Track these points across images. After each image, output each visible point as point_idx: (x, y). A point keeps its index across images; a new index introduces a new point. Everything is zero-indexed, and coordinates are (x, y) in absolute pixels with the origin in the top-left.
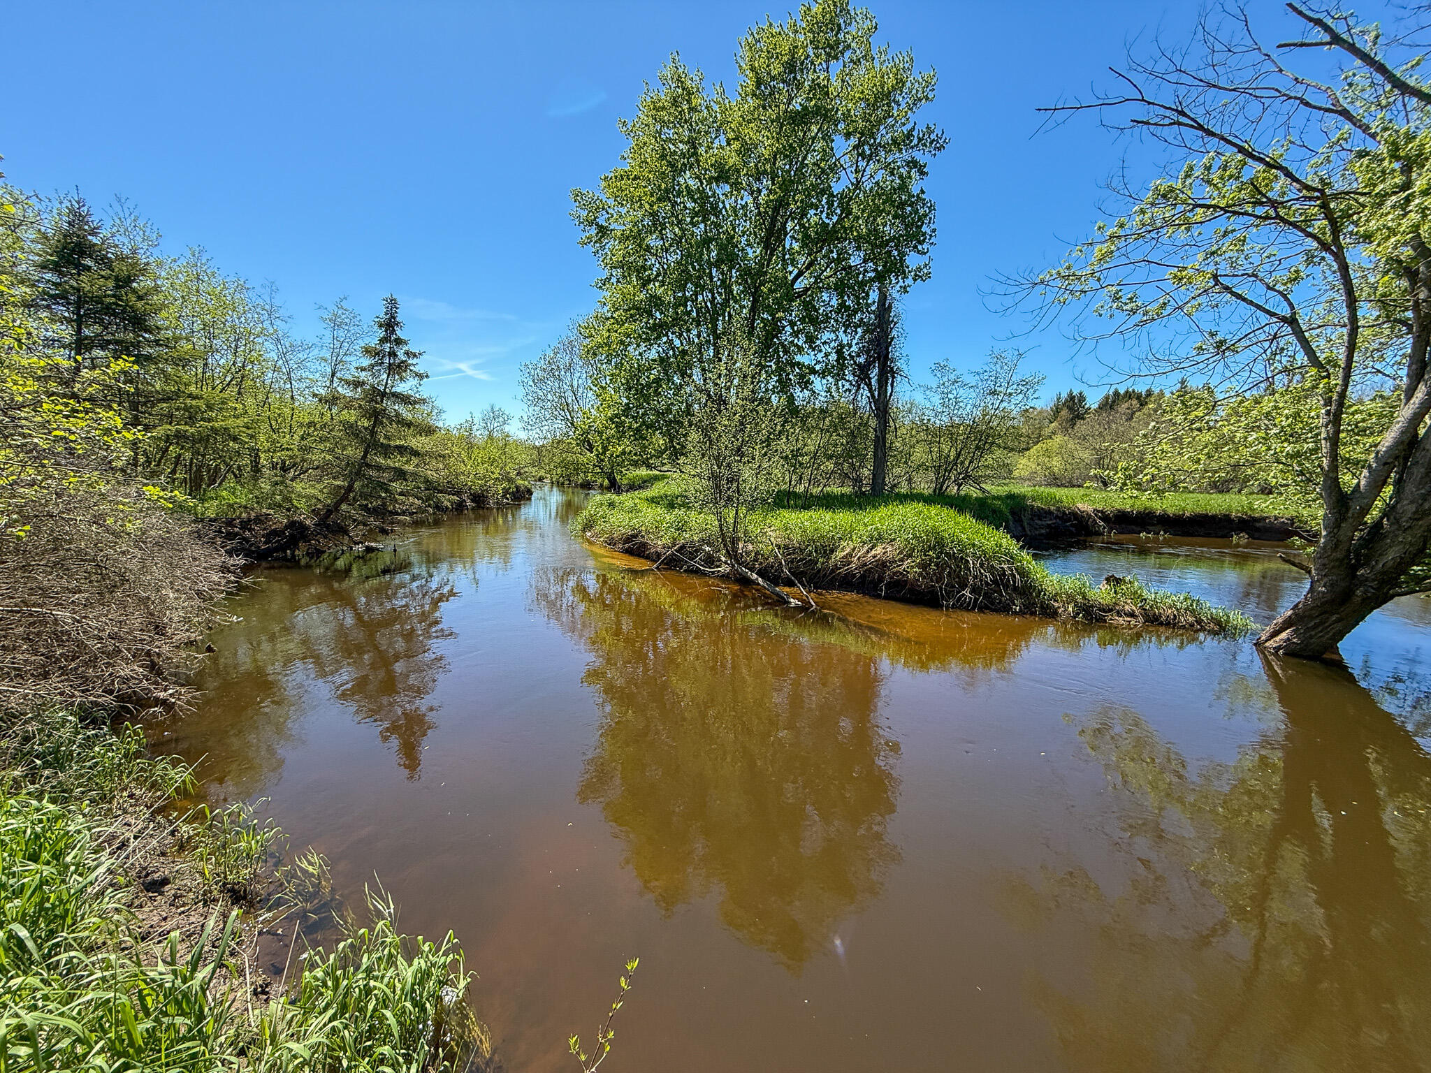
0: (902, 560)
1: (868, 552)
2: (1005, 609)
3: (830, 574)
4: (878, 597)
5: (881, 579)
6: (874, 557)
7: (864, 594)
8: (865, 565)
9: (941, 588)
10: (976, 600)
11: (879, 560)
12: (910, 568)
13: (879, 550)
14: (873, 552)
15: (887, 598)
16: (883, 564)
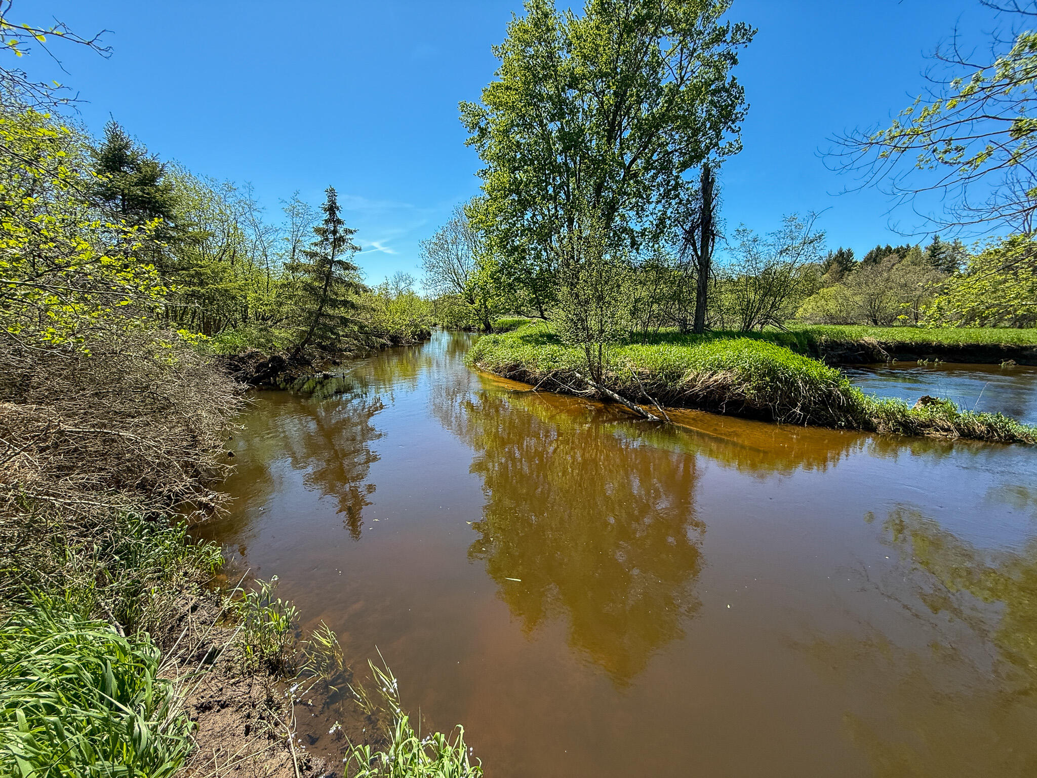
0: (740, 384)
1: (710, 378)
2: (831, 424)
3: (677, 395)
4: (719, 413)
5: (721, 399)
6: (715, 381)
7: (707, 411)
8: (709, 387)
9: (774, 407)
10: (805, 417)
11: (720, 384)
12: (748, 390)
13: (720, 376)
14: (714, 378)
15: (727, 414)
16: (724, 387)
